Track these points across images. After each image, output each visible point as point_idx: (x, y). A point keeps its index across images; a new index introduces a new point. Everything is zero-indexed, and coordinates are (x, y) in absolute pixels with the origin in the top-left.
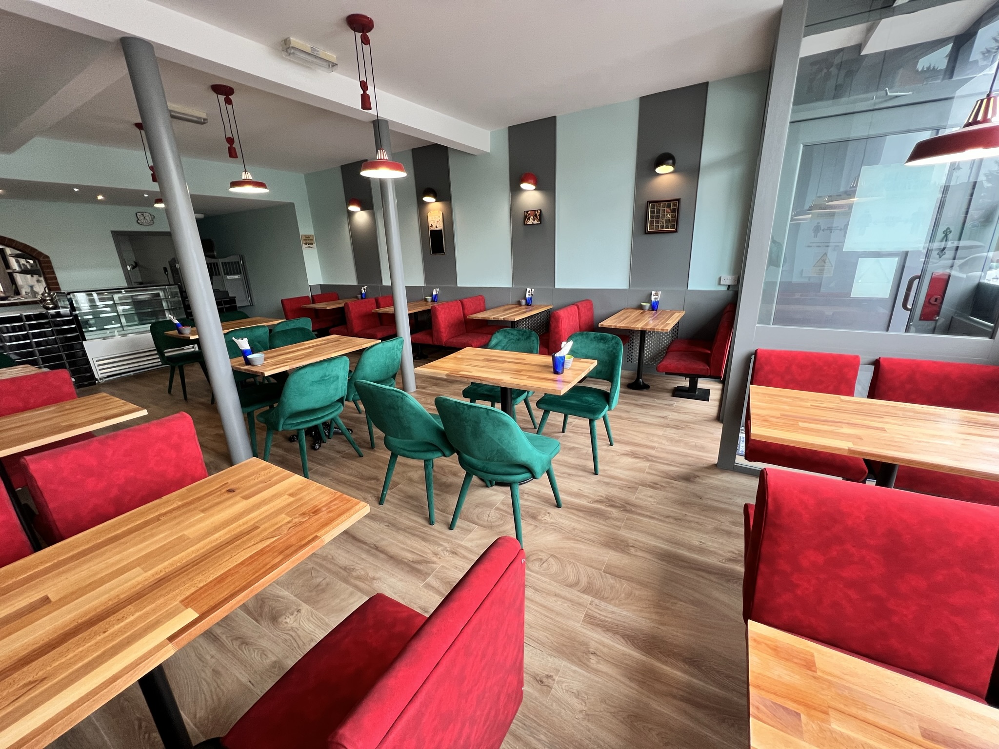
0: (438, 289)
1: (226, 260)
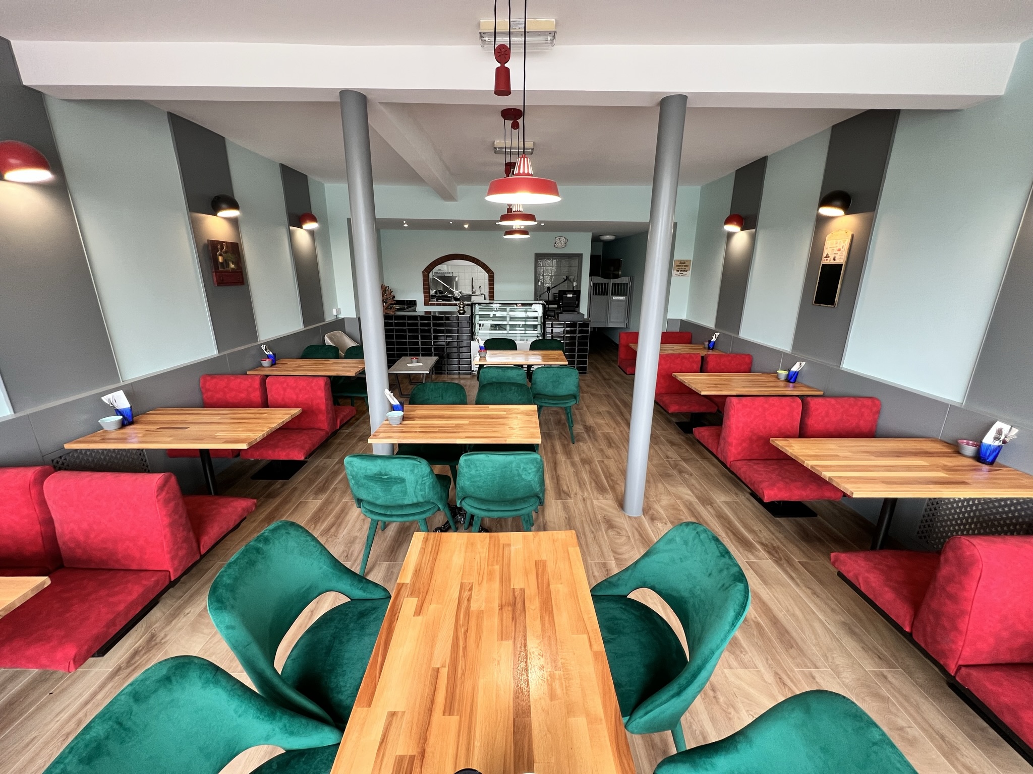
0: (803, 364)
1: (617, 281)
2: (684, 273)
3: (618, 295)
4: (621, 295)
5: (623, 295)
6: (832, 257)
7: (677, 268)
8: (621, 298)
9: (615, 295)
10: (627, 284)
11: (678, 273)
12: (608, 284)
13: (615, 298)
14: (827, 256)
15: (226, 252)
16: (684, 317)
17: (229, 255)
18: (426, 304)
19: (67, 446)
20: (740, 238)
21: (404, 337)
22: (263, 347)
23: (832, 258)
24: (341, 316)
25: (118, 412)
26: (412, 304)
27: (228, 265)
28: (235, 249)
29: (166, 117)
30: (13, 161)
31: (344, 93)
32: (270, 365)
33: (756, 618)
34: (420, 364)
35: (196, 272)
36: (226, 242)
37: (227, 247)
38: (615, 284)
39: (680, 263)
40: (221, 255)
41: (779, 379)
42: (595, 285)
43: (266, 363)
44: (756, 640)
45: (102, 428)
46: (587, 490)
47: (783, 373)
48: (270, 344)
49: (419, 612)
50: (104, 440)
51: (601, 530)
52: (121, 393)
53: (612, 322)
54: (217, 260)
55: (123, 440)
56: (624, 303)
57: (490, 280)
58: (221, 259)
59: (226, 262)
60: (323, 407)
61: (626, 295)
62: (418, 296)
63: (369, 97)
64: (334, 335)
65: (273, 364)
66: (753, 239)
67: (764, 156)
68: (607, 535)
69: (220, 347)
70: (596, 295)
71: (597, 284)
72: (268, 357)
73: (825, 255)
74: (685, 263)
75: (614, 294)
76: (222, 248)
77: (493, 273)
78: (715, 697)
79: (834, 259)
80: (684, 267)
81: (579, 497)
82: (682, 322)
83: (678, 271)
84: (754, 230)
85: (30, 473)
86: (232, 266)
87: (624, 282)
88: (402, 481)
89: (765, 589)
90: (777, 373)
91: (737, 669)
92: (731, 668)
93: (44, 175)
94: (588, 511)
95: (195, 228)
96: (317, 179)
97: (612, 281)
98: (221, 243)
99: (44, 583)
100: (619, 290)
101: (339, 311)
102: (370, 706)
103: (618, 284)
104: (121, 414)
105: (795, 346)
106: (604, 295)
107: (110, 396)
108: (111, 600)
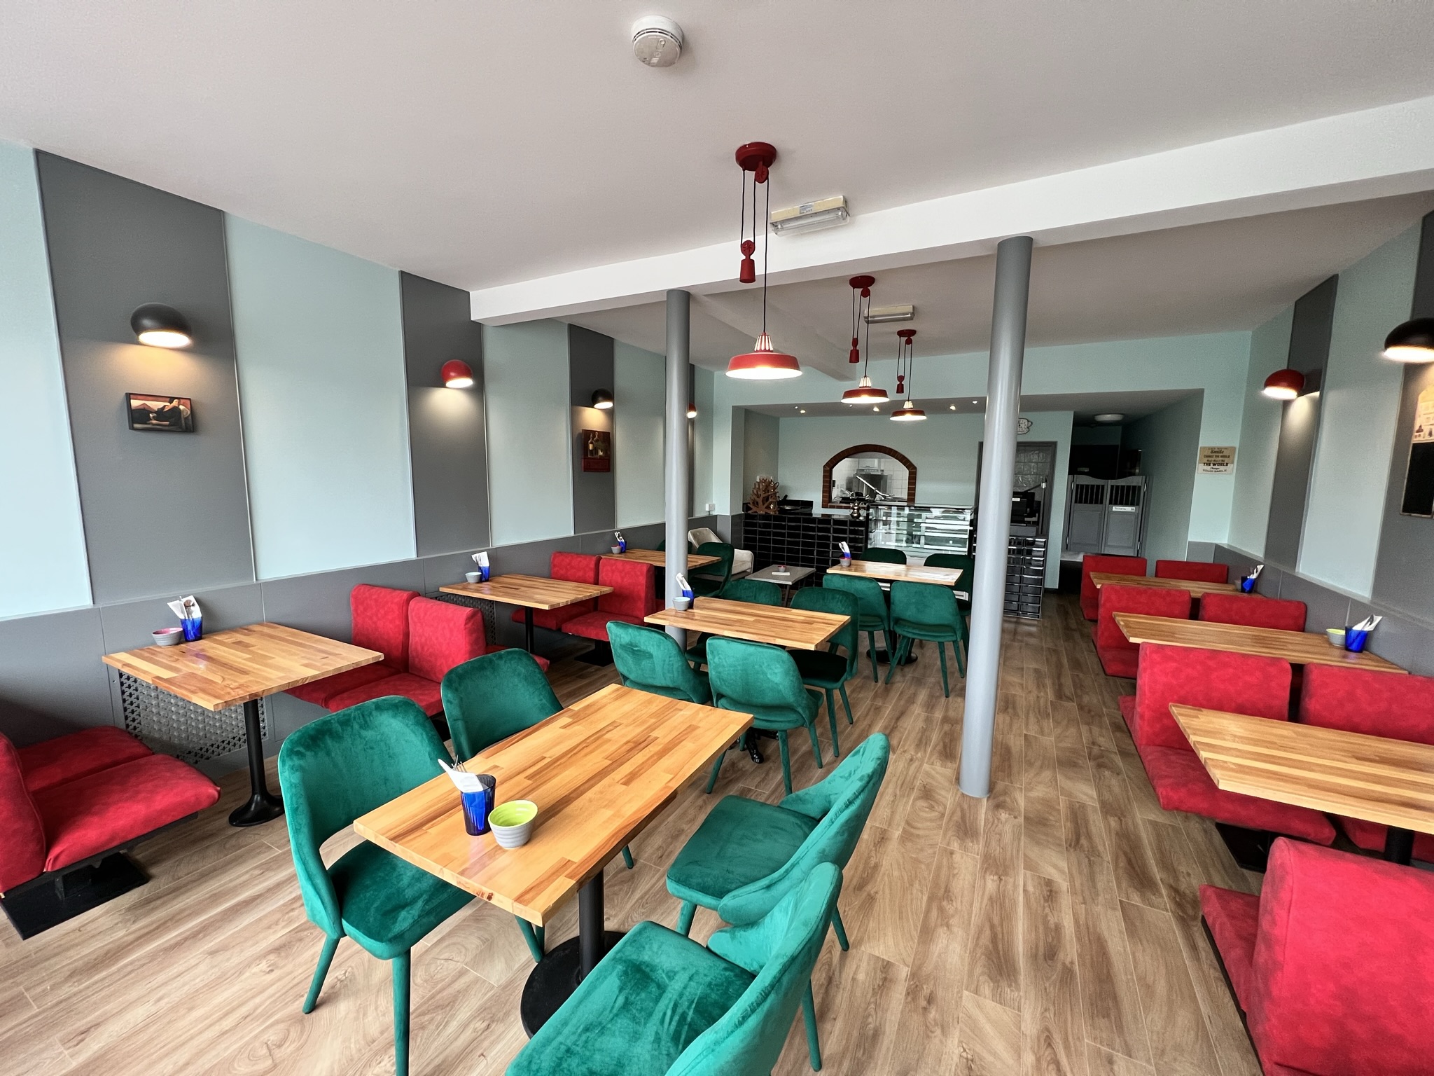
2: (1222, 468)
3: (1121, 504)
4: (1127, 504)
5: (1132, 504)
6: (1426, 430)
7: (1205, 460)
8: (1128, 509)
9: (1116, 504)
10: (1140, 487)
11: (1208, 468)
12: (1103, 486)
13: (1115, 508)
14: (1420, 430)
15: (597, 441)
16: (1224, 540)
17: (600, 443)
18: (824, 506)
19: (442, 589)
20: (1301, 407)
21: (782, 542)
22: (617, 534)
23: (1427, 433)
24: (714, 513)
25: (480, 569)
26: (810, 504)
27: (597, 453)
28: (606, 439)
29: (567, 327)
30: (452, 374)
31: (670, 292)
32: (619, 551)
33: (1072, 963)
34: (788, 574)
35: (568, 457)
36: (599, 432)
37: (598, 436)
38: (1118, 487)
39: (1212, 452)
40: (591, 443)
41: (1330, 644)
42: (1080, 488)
43: (616, 549)
44: (1047, 985)
45: (467, 581)
46: (925, 751)
47: (1338, 634)
48: (624, 532)
49: (564, 727)
50: (464, 589)
51: (909, 796)
52: (485, 554)
53: (1109, 546)
54: (588, 447)
55: (478, 591)
56: (1133, 518)
57: (910, 478)
58: (591, 447)
59: (595, 449)
60: (643, 595)
61: (1138, 504)
62: (816, 497)
63: (691, 292)
64: (700, 532)
65: (622, 551)
66: (1318, 407)
67: (1331, 274)
68: (913, 804)
69: (577, 526)
70: (1081, 502)
71: (1082, 486)
72: (620, 544)
73: (1417, 428)
74: (1221, 452)
75: (1115, 502)
76: (594, 436)
77: (915, 468)
78: (925, 1009)
79: (1430, 434)
80: (1221, 459)
81: (908, 756)
82: (1218, 548)
83: (1208, 464)
84: (1317, 394)
85: (405, 595)
86: (601, 453)
87: (1134, 484)
88: (650, 656)
89: (1123, 941)
90: (1326, 633)
91: (985, 997)
92: (976, 992)
93: (468, 382)
94: (907, 774)
95: (574, 418)
96: (704, 367)
97: (1111, 482)
98: (594, 432)
99: (380, 657)
100: (1126, 496)
101: (713, 507)
102: (487, 758)
103: (1123, 487)
104: (482, 572)
105: (1377, 588)
106: (1096, 503)
107: (477, 555)
108: (420, 697)
